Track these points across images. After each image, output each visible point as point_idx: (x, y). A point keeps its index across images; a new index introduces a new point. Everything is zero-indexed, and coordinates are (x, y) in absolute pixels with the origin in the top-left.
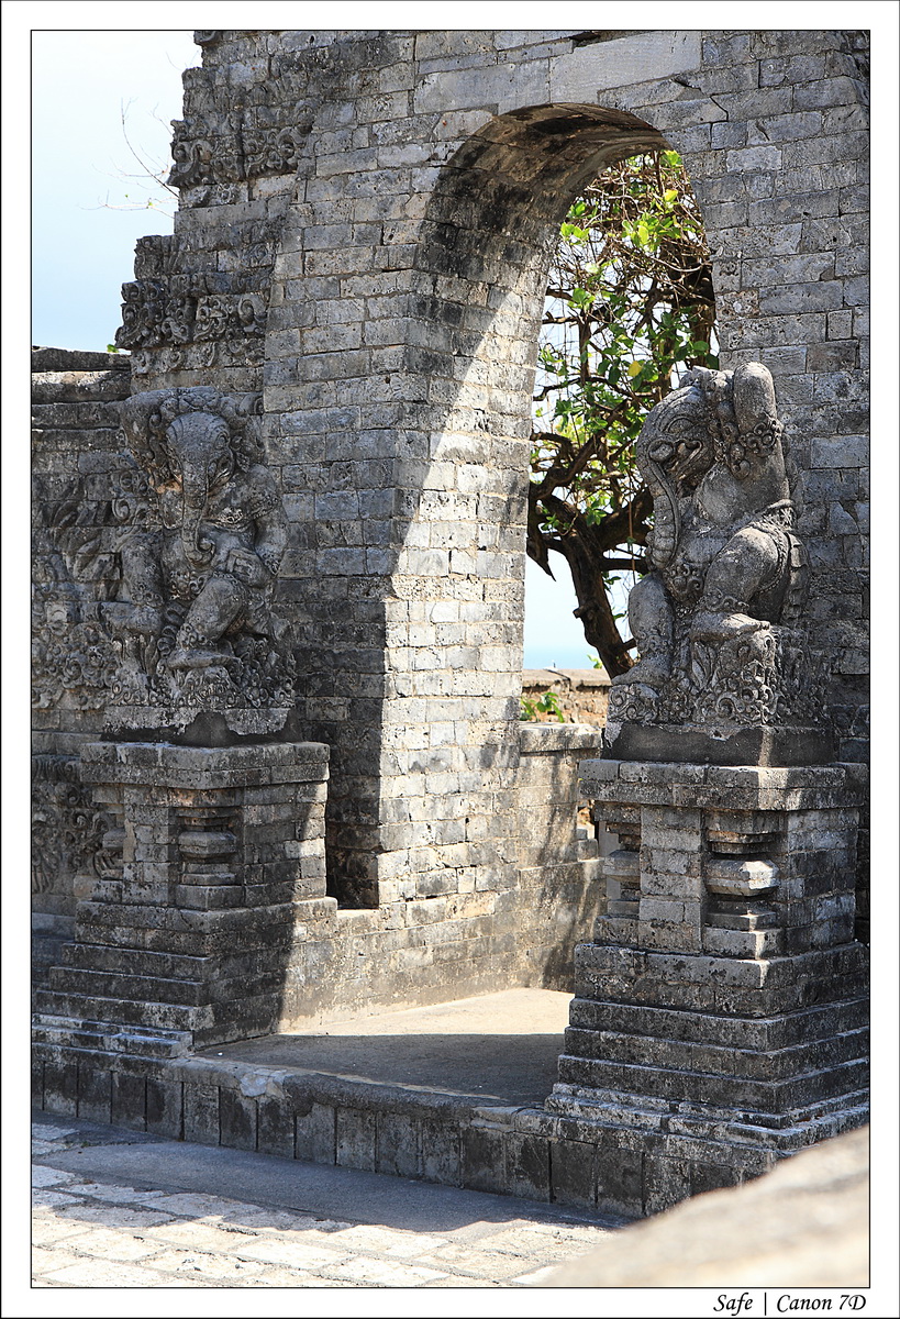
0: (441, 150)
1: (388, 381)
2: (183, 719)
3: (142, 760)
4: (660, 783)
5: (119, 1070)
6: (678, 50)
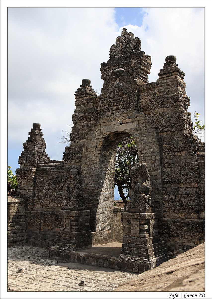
0: (104, 136)
1: (97, 164)
2: (72, 207)
3: (67, 213)
4: (133, 215)
5: (64, 253)
6: (133, 125)
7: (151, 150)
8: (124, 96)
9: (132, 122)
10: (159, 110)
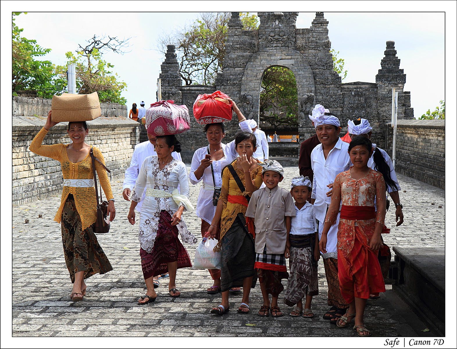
6: (292, 62)
7: (308, 83)
8: (284, 37)
9: (291, 59)
10: (313, 51)
